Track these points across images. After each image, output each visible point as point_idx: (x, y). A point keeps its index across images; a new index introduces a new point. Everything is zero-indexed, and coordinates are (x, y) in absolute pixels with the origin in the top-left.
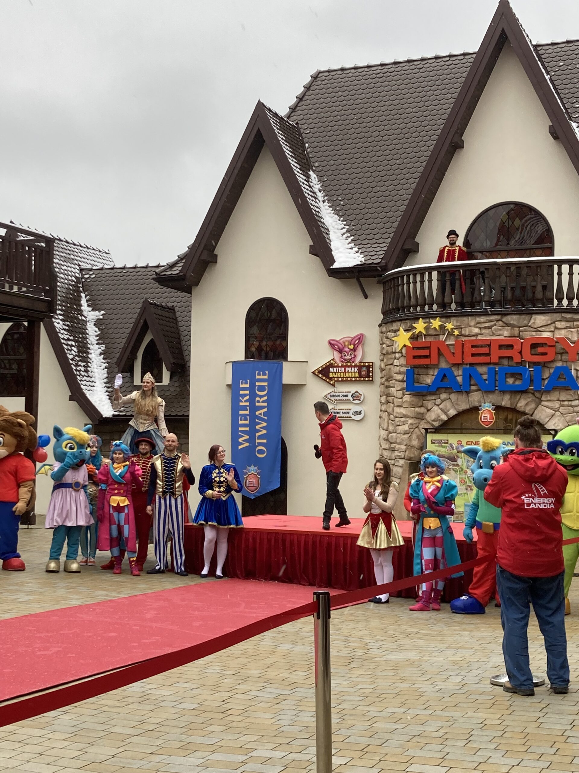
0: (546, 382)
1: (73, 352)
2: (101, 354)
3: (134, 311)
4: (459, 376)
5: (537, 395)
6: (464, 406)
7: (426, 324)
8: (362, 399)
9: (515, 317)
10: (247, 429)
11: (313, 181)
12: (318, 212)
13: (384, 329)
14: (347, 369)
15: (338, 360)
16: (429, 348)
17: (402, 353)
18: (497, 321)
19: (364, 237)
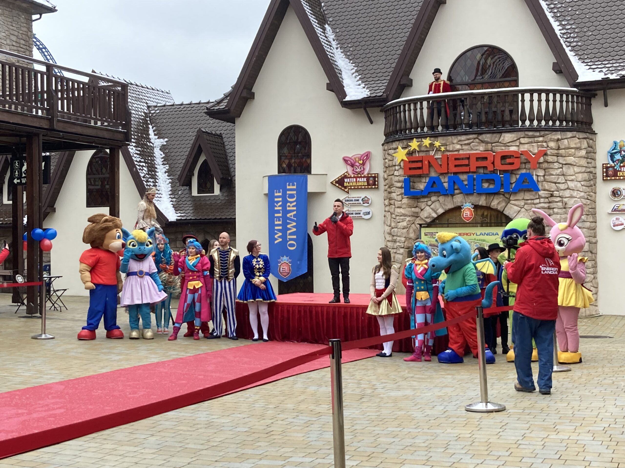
0: (513, 185)
1: (144, 171)
2: (165, 172)
3: (190, 138)
4: (445, 182)
5: (507, 196)
6: (450, 206)
7: (419, 143)
8: (370, 202)
9: (488, 135)
10: (280, 228)
11: (329, 33)
12: (333, 57)
13: (386, 148)
14: (358, 179)
15: (350, 172)
16: (421, 161)
17: (400, 166)
18: (474, 139)
19: (369, 75)
